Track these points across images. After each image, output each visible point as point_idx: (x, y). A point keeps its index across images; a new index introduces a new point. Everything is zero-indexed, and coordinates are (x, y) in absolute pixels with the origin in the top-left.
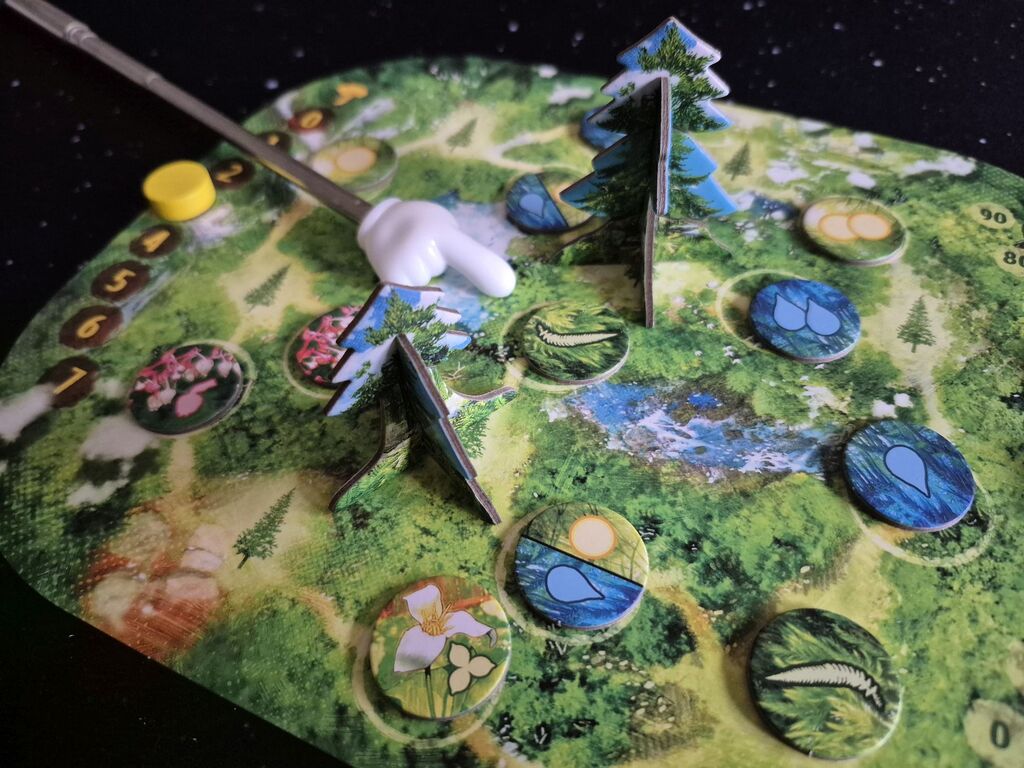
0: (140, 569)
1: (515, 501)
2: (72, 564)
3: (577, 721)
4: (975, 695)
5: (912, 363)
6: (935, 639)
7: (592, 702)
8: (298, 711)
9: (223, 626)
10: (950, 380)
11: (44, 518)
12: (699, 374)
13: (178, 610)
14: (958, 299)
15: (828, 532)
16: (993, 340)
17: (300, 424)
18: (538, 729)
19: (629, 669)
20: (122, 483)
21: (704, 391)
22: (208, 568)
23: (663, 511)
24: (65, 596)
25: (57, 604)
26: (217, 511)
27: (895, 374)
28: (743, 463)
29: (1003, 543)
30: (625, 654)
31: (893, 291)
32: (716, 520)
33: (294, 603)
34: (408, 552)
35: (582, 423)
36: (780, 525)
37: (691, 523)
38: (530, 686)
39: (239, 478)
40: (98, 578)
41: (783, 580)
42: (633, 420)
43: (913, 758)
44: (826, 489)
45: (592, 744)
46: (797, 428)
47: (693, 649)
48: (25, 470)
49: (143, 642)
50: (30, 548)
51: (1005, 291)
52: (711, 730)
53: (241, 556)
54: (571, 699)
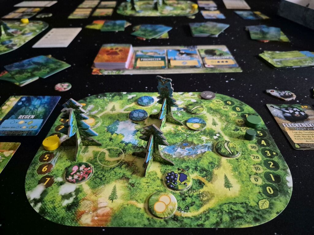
0: (89, 211)
1: (161, 172)
2: (72, 217)
3: (192, 203)
4: (250, 175)
5: (216, 129)
6: (241, 169)
7: (193, 199)
8: (140, 223)
9: (115, 215)
10: (224, 130)
11: (59, 210)
12: (183, 140)
13: (103, 215)
14: (219, 117)
15: (216, 159)
16: (227, 121)
17: (109, 172)
18: (186, 207)
19: (196, 192)
20: (75, 197)
21: (185, 143)
22: (105, 205)
23: (188, 164)
24: (74, 223)
25: (73, 226)
26: (101, 194)
27: (214, 131)
28: (197, 153)
29: (243, 152)
30: (194, 190)
31: (208, 118)
32: (198, 163)
33: (128, 205)
34: (145, 188)
35: (166, 155)
36: (208, 160)
37: (194, 165)
38: (181, 201)
39: (101, 187)
40: (80, 217)
41: (213, 169)
42: (175, 151)
43: (246, 188)
44: (213, 152)
45: (196, 206)
46: (203, 144)
47: (205, 185)
48: (47, 203)
49: (98, 224)
50: (59, 217)
51: (225, 113)
52: (214, 196)
53: (111, 201)
54: (189, 200)
